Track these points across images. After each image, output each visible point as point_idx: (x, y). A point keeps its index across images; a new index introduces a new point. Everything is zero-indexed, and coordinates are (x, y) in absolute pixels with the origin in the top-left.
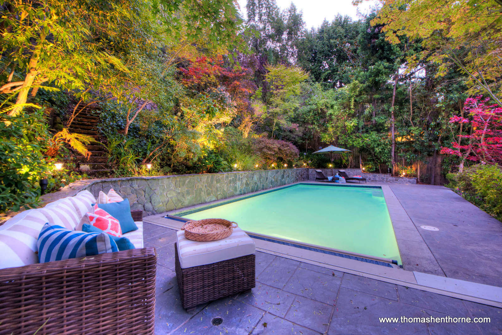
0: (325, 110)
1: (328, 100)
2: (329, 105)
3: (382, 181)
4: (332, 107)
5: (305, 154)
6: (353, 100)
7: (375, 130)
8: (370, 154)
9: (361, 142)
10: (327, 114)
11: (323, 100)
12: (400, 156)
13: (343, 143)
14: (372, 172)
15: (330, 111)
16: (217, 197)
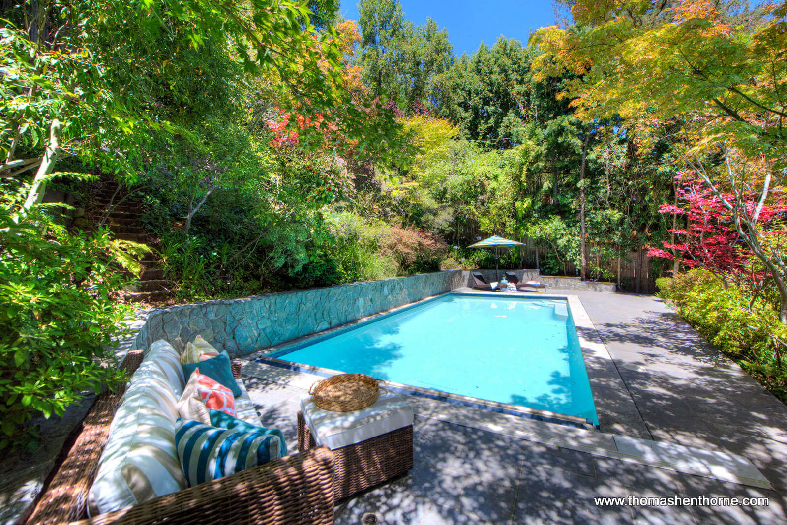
0: (486, 182)
1: (489, 168)
2: (491, 176)
3: (568, 287)
4: (496, 177)
5: (456, 247)
6: (525, 168)
7: (557, 214)
8: (551, 247)
9: (538, 230)
10: (489, 189)
11: (482, 167)
12: (593, 253)
13: (512, 233)
14: (554, 275)
15: (493, 185)
16: (330, 324)
